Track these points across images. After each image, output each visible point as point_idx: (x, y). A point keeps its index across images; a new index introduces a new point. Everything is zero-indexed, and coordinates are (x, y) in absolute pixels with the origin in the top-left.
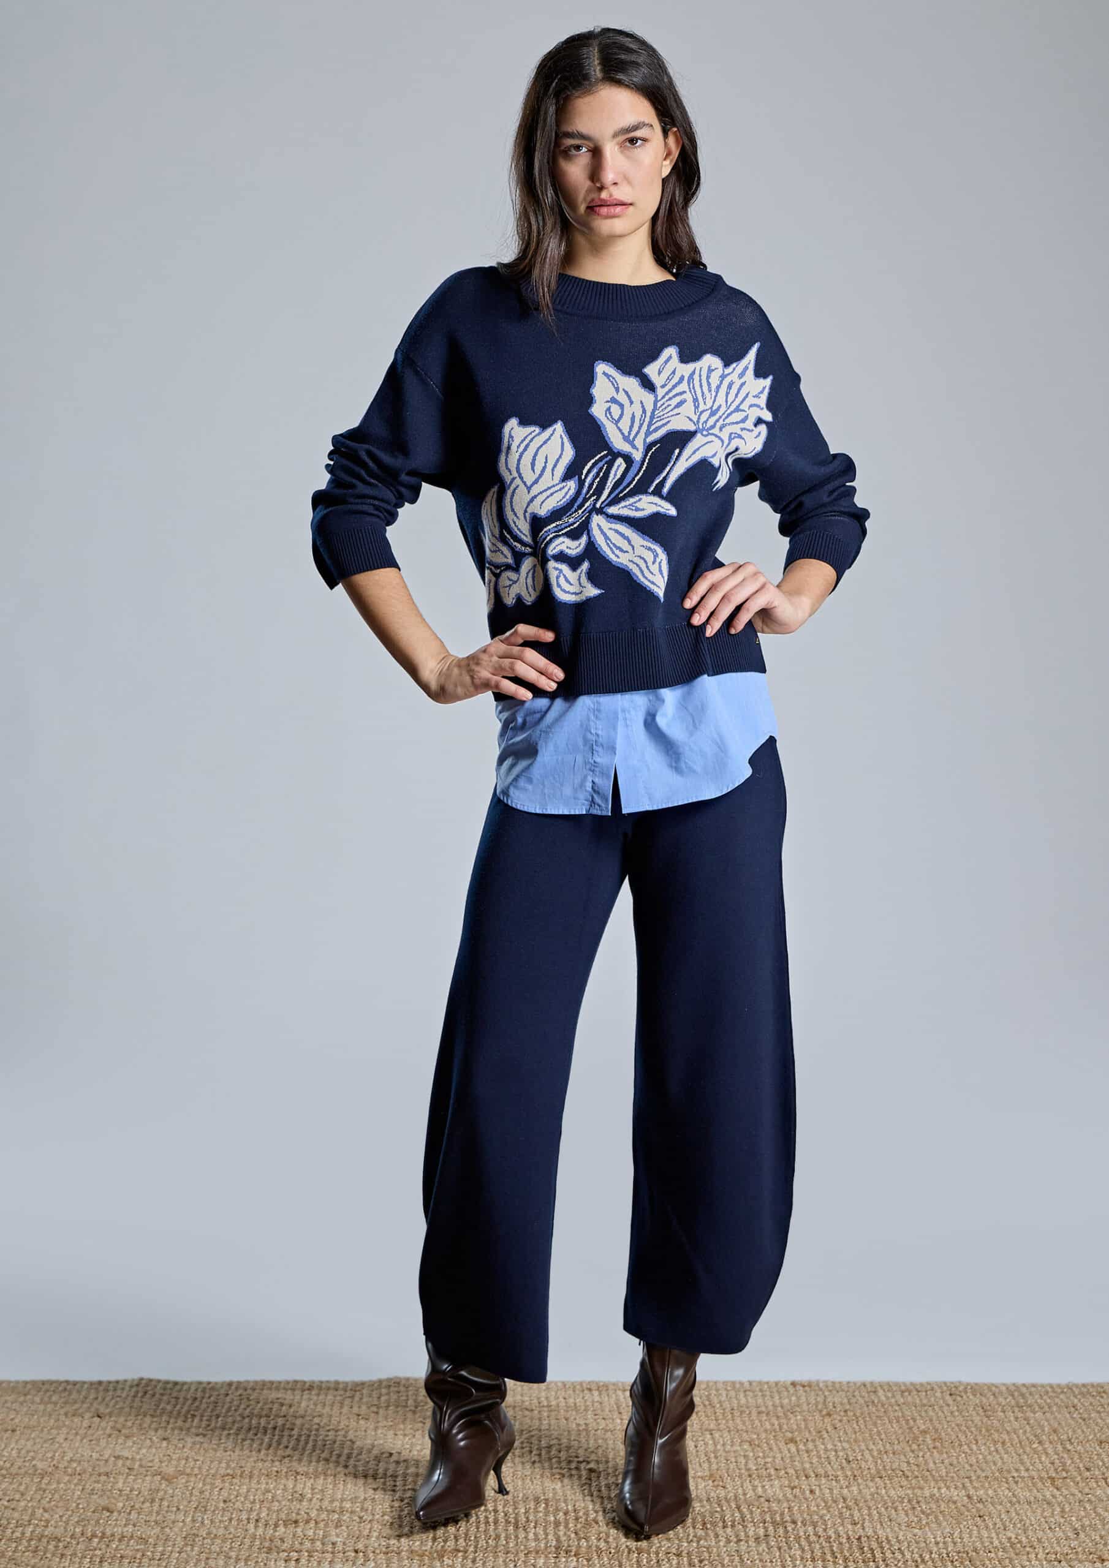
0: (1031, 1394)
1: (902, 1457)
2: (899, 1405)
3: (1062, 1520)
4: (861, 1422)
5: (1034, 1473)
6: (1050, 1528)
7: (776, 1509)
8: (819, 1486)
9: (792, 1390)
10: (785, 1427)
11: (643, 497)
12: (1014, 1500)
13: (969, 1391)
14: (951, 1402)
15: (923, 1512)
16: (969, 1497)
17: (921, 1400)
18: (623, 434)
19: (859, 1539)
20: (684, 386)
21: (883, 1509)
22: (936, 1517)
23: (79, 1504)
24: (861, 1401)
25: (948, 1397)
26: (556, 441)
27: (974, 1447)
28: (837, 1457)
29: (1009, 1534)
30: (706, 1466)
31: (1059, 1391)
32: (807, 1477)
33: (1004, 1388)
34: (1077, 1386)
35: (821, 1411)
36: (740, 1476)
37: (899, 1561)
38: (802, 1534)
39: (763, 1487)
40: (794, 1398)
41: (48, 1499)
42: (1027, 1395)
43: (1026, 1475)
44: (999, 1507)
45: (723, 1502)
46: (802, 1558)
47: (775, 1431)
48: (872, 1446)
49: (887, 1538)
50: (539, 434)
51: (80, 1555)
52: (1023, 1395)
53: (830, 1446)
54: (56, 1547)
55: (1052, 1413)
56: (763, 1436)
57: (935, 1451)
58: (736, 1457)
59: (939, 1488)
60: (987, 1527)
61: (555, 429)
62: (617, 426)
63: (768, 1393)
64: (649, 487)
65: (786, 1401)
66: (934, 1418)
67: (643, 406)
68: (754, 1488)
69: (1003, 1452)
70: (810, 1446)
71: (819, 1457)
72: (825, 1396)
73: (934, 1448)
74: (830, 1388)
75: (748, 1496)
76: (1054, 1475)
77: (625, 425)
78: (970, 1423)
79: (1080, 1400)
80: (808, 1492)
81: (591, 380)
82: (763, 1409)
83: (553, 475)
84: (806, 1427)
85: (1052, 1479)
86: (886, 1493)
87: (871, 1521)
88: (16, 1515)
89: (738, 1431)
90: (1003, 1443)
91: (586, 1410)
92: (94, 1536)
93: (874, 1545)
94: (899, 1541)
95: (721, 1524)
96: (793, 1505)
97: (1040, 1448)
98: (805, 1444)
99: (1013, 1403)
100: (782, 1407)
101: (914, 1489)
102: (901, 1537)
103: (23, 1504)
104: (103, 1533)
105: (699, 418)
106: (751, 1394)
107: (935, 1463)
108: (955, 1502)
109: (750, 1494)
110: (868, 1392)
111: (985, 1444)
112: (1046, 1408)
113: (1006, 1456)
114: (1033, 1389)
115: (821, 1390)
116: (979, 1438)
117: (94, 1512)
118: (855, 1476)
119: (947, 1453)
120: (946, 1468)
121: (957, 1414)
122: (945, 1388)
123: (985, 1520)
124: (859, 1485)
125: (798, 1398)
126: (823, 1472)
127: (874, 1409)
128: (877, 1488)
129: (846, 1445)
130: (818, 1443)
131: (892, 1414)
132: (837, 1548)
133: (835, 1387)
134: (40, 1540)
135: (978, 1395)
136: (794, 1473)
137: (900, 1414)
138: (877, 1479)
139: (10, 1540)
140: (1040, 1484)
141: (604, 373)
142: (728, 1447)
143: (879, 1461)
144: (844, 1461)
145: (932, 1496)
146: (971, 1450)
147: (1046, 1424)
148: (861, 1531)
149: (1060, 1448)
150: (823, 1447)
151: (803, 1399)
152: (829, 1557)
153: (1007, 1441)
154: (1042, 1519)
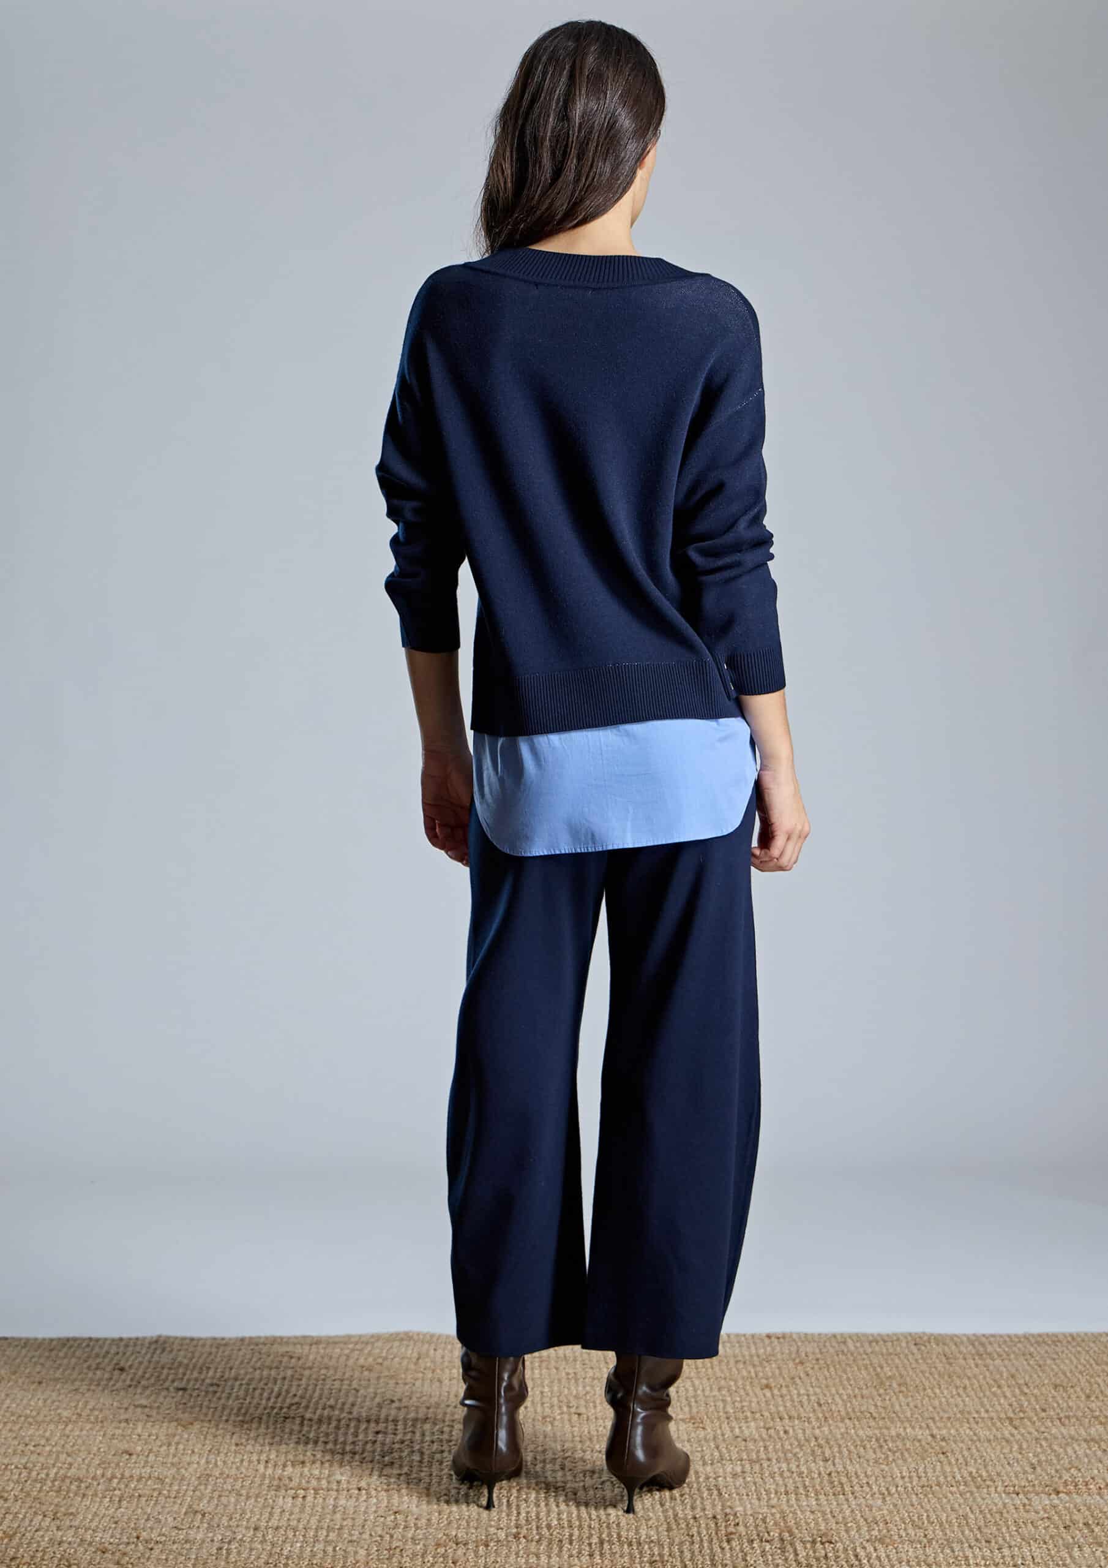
0: (990, 1343)
1: (870, 1401)
2: (867, 1354)
3: (1020, 1456)
4: (832, 1369)
5: (993, 1414)
6: (1009, 1464)
7: (752, 1447)
8: (793, 1427)
9: (767, 1341)
10: (761, 1374)
12: (975, 1438)
13: (932, 1341)
14: (915, 1351)
15: (890, 1450)
16: (933, 1436)
17: (887, 1349)
19: (830, 1474)
21: (852, 1447)
22: (902, 1454)
23: (100, 1449)
24: (832, 1350)
25: (913, 1347)
27: (937, 1391)
28: (809, 1400)
29: (970, 1469)
30: (686, 1409)
31: (1017, 1340)
32: (781, 1419)
33: (965, 1339)
34: (1033, 1336)
35: (794, 1360)
36: (719, 1418)
37: (867, 1494)
38: (776, 1470)
39: (740, 1428)
40: (769, 1349)
42: (987, 1344)
43: (986, 1416)
44: (961, 1445)
45: (703, 1442)
46: (776, 1493)
47: (751, 1378)
48: (841, 1391)
49: (856, 1473)
51: (100, 1495)
52: (983, 1344)
53: (802, 1391)
54: (79, 1487)
55: (1010, 1360)
56: (740, 1383)
57: (901, 1395)
58: (714, 1402)
59: (905, 1428)
60: (950, 1463)
63: (745, 1344)
65: (762, 1351)
66: (900, 1366)
68: (732, 1429)
69: (964, 1396)
70: (784, 1391)
71: (792, 1401)
72: (798, 1347)
73: (900, 1392)
75: (726, 1436)
76: (1012, 1415)
78: (933, 1369)
79: (1036, 1349)
80: (782, 1433)
82: (740, 1358)
84: (781, 1374)
85: (1011, 1420)
86: (856, 1433)
87: (841, 1458)
89: (717, 1378)
90: (965, 1388)
91: (575, 1360)
92: (113, 1477)
93: (844, 1480)
94: (866, 1476)
96: (768, 1444)
97: (999, 1392)
98: (779, 1390)
99: (973, 1351)
100: (758, 1356)
101: (881, 1428)
102: (869, 1473)
104: (123, 1475)
106: (728, 1345)
107: (901, 1406)
108: (919, 1441)
109: (728, 1434)
111: (947, 1388)
112: (1005, 1356)
113: (967, 1399)
114: (992, 1339)
115: (794, 1340)
116: (942, 1382)
118: (826, 1418)
119: (912, 1396)
120: (911, 1410)
121: (920, 1361)
122: (909, 1338)
123: (947, 1457)
124: (829, 1426)
125: (773, 1349)
126: (796, 1415)
127: (844, 1358)
128: (847, 1428)
129: (818, 1390)
130: (791, 1388)
131: (860, 1363)
132: (810, 1482)
133: (807, 1338)
135: (941, 1345)
136: (769, 1415)
137: (868, 1362)
138: (847, 1421)
140: (999, 1424)
142: (707, 1393)
143: (849, 1405)
144: (816, 1404)
145: (898, 1435)
146: (935, 1394)
147: (1004, 1370)
148: (832, 1467)
149: (1017, 1391)
150: (795, 1392)
151: (778, 1349)
152: (801, 1490)
153: (968, 1385)
154: (1002, 1456)
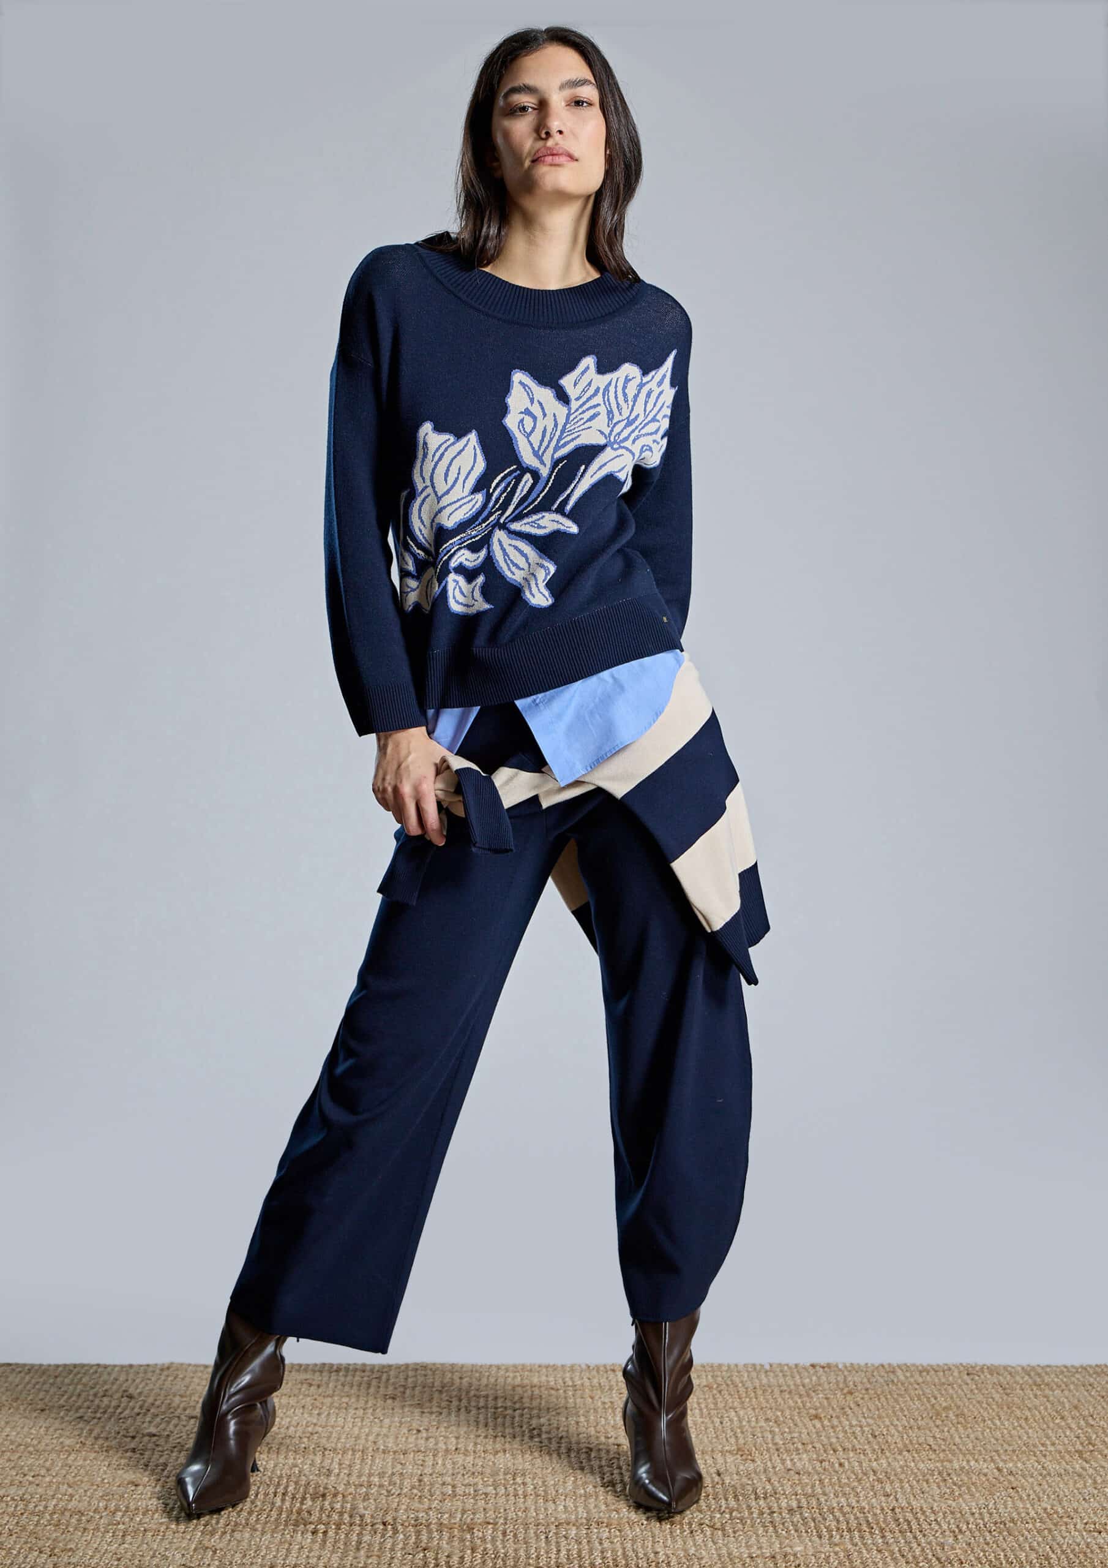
1: (928, 1432)
2: (918, 1384)
3: (1096, 1492)
4: (883, 1399)
5: (1060, 1447)
7: (807, 1481)
8: (848, 1459)
9: (812, 1371)
11: (546, 514)
12: (1045, 1472)
13: (986, 1371)
14: (969, 1381)
15: (955, 1484)
16: (999, 1469)
17: (939, 1379)
18: (533, 448)
19: (893, 1510)
20: (598, 399)
21: (915, 1482)
22: (969, 1488)
23: (103, 1479)
24: (881, 1380)
25: (966, 1377)
26: (469, 450)
27: (998, 1422)
28: (863, 1432)
29: (1044, 1505)
30: (733, 1440)
32: (835, 1451)
33: (1020, 1369)
34: (1090, 1366)
35: (842, 1390)
36: (768, 1450)
37: (937, 1531)
38: (835, 1505)
39: (792, 1460)
40: (814, 1378)
41: (73, 1474)
42: (1043, 1374)
43: (1052, 1449)
44: (1031, 1480)
46: (838, 1529)
48: (896, 1422)
49: (921, 1509)
50: (453, 444)
52: (1039, 1375)
53: (854, 1423)
55: (1070, 1390)
56: (787, 1413)
57: (959, 1426)
58: (762, 1432)
59: (968, 1461)
60: (1021, 1498)
61: (469, 439)
62: (528, 439)
64: (553, 505)
65: (807, 1381)
66: (955, 1396)
67: (555, 420)
68: (783, 1461)
69: (1027, 1427)
70: (835, 1422)
71: (846, 1432)
72: (845, 1376)
73: (958, 1423)
74: (849, 1369)
75: (777, 1469)
76: (1081, 1448)
77: (536, 438)
78: (991, 1400)
79: (1095, 1379)
80: (837, 1465)
81: (506, 389)
82: (785, 1388)
83: (464, 487)
84: (829, 1404)
85: (1080, 1453)
86: (916, 1465)
87: (904, 1493)
88: (40, 1490)
89: (762, 1409)
90: (1026, 1419)
93: (910, 1516)
94: (934, 1512)
95: (753, 1497)
96: (823, 1477)
97: (1063, 1424)
98: (829, 1421)
99: (1030, 1381)
100: (803, 1386)
101: (943, 1462)
102: (935, 1508)
103: (47, 1479)
105: (612, 431)
106: (772, 1374)
107: (961, 1438)
108: (985, 1475)
109: (779, 1467)
110: (887, 1373)
111: (1008, 1420)
112: (1063, 1386)
113: (1030, 1431)
114: (1048, 1370)
116: (1002, 1414)
117: (119, 1486)
118: (883, 1450)
119: (971, 1428)
120: (972, 1442)
121: (976, 1391)
122: (962, 1368)
123: (1017, 1492)
124: (887, 1458)
125: (819, 1378)
126: (850, 1446)
127: (894, 1388)
128: (906, 1461)
129: (871, 1421)
130: (842, 1419)
131: (912, 1393)
132: (873, 1519)
133: (853, 1369)
134: (63, 1513)
135: (995, 1375)
136: (821, 1447)
137: (921, 1393)
138: (905, 1453)
139: (32, 1513)
140: (1067, 1457)
141: (521, 383)
142: (753, 1424)
143: (905, 1436)
144: (870, 1436)
145: (962, 1468)
146: (995, 1425)
147: (1065, 1400)
148: (895, 1502)
149: (1082, 1422)
150: (848, 1423)
151: (824, 1378)
152: (864, 1527)
153: (1030, 1417)
154: (1075, 1491)
